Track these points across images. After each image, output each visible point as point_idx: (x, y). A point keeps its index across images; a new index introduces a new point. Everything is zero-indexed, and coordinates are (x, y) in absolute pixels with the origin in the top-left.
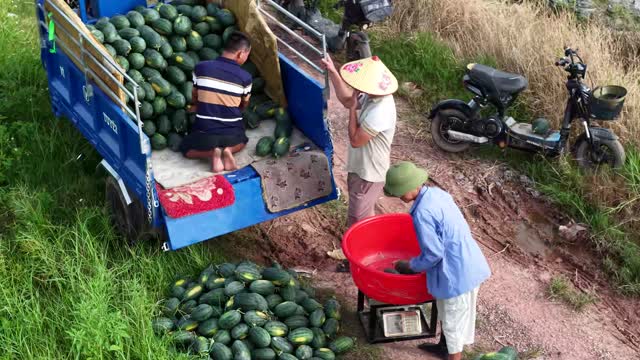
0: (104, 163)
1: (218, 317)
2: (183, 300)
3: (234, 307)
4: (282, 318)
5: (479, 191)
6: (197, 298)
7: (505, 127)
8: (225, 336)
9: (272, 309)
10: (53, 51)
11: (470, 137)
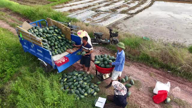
0: (39, 59)
1: (73, 84)
2: (64, 82)
3: (76, 81)
4: (85, 81)
5: (100, 51)
6: (66, 81)
7: (101, 41)
8: (76, 88)
9: (83, 80)
10: (22, 40)
11: (96, 43)
